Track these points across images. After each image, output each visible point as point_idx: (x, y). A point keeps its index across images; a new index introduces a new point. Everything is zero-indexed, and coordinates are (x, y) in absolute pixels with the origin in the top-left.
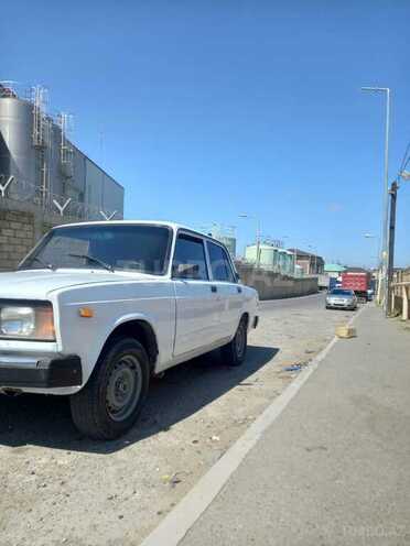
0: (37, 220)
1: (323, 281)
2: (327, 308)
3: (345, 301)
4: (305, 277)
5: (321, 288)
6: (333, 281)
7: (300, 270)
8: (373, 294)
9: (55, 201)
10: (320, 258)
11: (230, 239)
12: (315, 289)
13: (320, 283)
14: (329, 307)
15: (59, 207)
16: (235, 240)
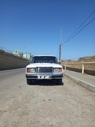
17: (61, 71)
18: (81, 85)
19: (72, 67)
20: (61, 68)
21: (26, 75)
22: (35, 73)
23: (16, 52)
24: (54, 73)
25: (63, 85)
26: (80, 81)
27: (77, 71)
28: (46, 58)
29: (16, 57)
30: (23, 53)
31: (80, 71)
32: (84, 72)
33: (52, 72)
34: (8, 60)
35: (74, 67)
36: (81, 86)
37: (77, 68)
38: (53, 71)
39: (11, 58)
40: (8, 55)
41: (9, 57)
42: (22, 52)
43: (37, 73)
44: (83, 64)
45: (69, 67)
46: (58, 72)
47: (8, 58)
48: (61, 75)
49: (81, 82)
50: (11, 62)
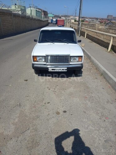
4: (45, 20)
7: (43, 17)
10: (47, 12)
17: (80, 60)
18: (105, 78)
19: (96, 37)
20: (82, 56)
21: (32, 66)
22: (45, 63)
23: (16, 4)
24: (70, 63)
25: (82, 76)
26: (105, 72)
27: (102, 44)
29: (16, 16)
30: (25, 7)
31: (106, 45)
32: (111, 48)
33: (68, 62)
34: (6, 22)
35: (98, 38)
36: (104, 80)
37: (102, 39)
38: (70, 61)
39: (9, 18)
40: (4, 13)
41: (6, 16)
42: (24, 5)
43: (47, 64)
44: (112, 38)
45: (91, 36)
46: (77, 61)
47: (6, 18)
48: (80, 65)
49: (107, 74)
50: (10, 25)
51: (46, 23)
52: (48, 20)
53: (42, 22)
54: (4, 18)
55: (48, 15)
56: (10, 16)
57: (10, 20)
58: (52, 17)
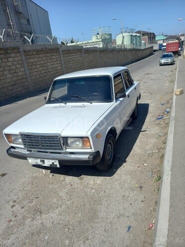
0: (21, 49)
1: (156, 47)
2: (160, 65)
3: (169, 60)
4: (147, 47)
5: (155, 51)
6: (161, 46)
7: (144, 44)
8: (181, 50)
9: (25, 37)
10: (153, 34)
11: (109, 34)
12: (151, 52)
13: (154, 48)
14: (161, 65)
15: (28, 40)
16: (111, 35)
23: (98, 34)
24: (68, 150)
28: (82, 83)
33: (61, 149)
34: (72, 62)
39: (78, 56)
40: (70, 50)
41: (72, 54)
47: (71, 57)
50: (79, 65)
51: (148, 52)
52: (152, 47)
53: (140, 52)
54: (69, 58)
55: (156, 37)
56: (79, 53)
57: (79, 58)
58: (164, 40)
